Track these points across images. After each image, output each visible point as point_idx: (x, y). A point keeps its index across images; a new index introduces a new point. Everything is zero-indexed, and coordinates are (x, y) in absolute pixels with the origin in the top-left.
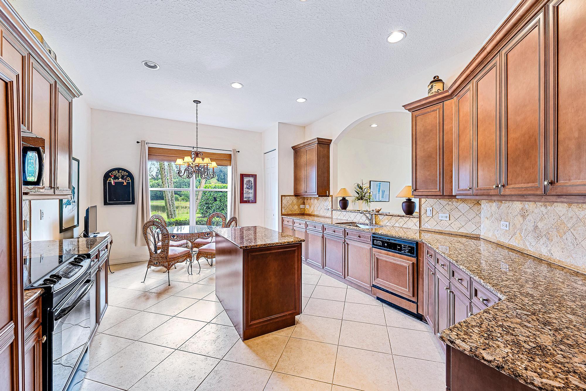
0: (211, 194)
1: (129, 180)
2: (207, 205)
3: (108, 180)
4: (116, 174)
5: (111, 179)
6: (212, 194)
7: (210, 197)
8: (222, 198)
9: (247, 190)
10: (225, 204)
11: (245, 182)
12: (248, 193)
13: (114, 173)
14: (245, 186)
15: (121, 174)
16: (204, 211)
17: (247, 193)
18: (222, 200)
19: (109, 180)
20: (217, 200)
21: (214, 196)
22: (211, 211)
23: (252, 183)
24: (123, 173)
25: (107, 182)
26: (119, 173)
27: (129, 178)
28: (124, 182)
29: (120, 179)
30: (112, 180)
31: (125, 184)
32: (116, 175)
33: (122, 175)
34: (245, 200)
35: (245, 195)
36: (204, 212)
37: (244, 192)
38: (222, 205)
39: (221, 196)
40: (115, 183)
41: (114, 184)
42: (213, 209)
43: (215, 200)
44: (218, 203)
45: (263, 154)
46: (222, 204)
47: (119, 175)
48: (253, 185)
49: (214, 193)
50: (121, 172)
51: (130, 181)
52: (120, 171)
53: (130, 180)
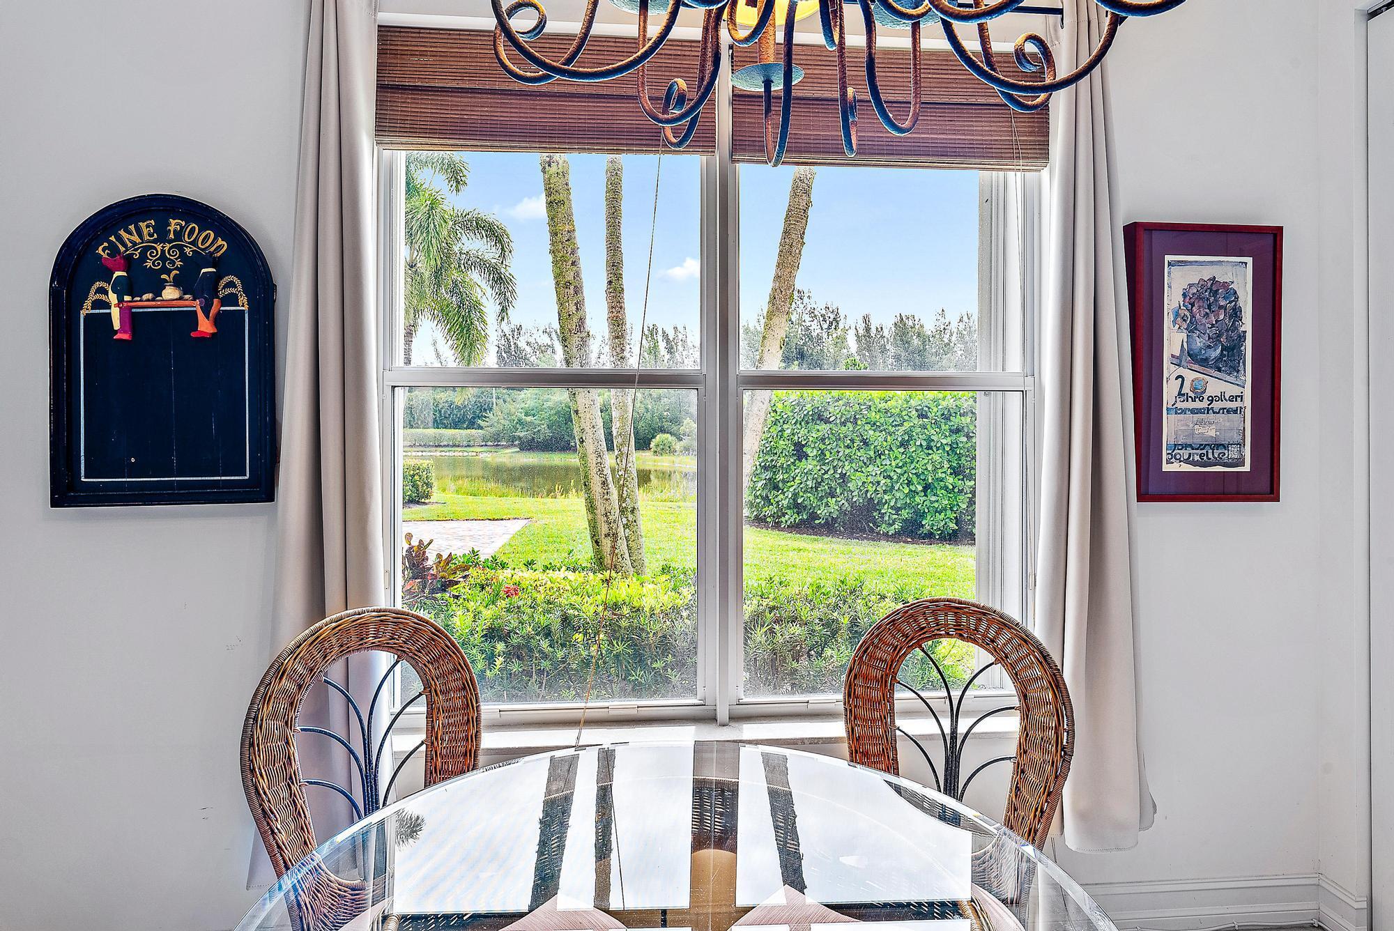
0: (782, 431)
1: (232, 299)
2: (769, 475)
3: (88, 303)
4: (146, 249)
5: (106, 293)
6: (789, 431)
7: (781, 442)
8: (829, 447)
9: (1190, 376)
10: (839, 471)
11: (1172, 299)
12: (1198, 405)
13: (130, 238)
14: (1173, 340)
15: (181, 248)
16: (757, 497)
17: (1191, 405)
18: (828, 454)
19: (93, 296)
20: (806, 456)
21: (796, 438)
22: (782, 496)
23: (1236, 314)
24: (194, 243)
25: (83, 313)
26: (162, 236)
27: (232, 284)
28: (201, 315)
29: (170, 293)
30: (113, 298)
31: (205, 326)
32: (143, 257)
33: (183, 256)
34: (1175, 467)
35: (1171, 428)
36: (758, 501)
37: (1169, 391)
38: (826, 476)
39: (823, 440)
40: (132, 318)
41: (122, 330)
42: (791, 489)
43: (799, 452)
44: (810, 467)
45: (1350, 24)
46: (826, 472)
47: (163, 258)
48: (1247, 325)
49: (795, 423)
50: (179, 235)
51: (243, 305)
52: (174, 224)
53: (243, 299)
